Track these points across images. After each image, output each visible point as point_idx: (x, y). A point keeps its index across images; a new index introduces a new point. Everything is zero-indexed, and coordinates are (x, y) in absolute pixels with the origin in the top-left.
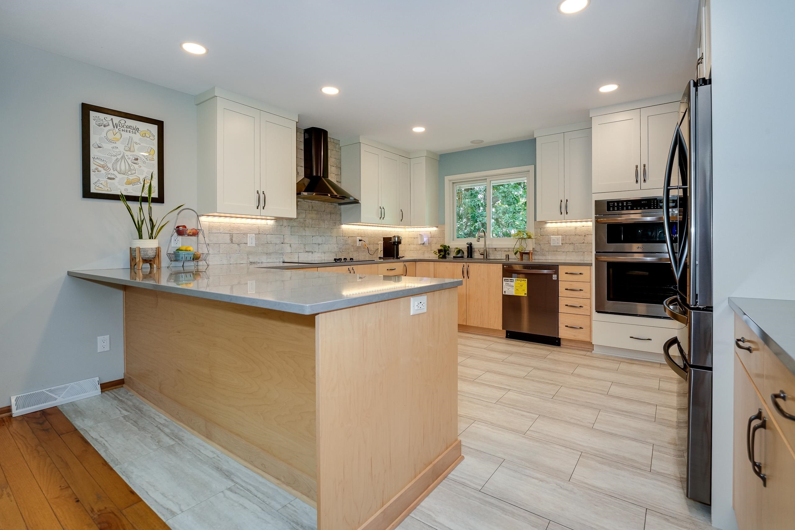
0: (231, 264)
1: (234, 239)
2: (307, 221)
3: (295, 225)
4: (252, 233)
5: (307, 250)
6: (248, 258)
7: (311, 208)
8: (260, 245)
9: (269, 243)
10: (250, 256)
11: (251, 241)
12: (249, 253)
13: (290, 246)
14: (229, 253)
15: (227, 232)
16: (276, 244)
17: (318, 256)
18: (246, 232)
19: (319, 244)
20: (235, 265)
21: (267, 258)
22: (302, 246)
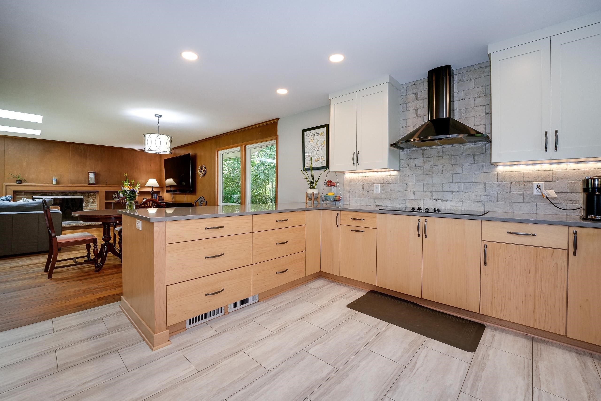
0: (362, 205)
1: (365, 188)
2: (436, 168)
3: (420, 173)
4: (378, 183)
5: (435, 197)
6: (374, 202)
7: (441, 154)
8: (384, 192)
9: (392, 190)
10: (376, 201)
11: (377, 189)
12: (375, 198)
13: (414, 193)
14: (361, 197)
15: (360, 183)
16: (399, 191)
17: (452, 205)
18: (373, 182)
19: (453, 192)
20: (365, 206)
21: (390, 203)
22: (429, 194)
